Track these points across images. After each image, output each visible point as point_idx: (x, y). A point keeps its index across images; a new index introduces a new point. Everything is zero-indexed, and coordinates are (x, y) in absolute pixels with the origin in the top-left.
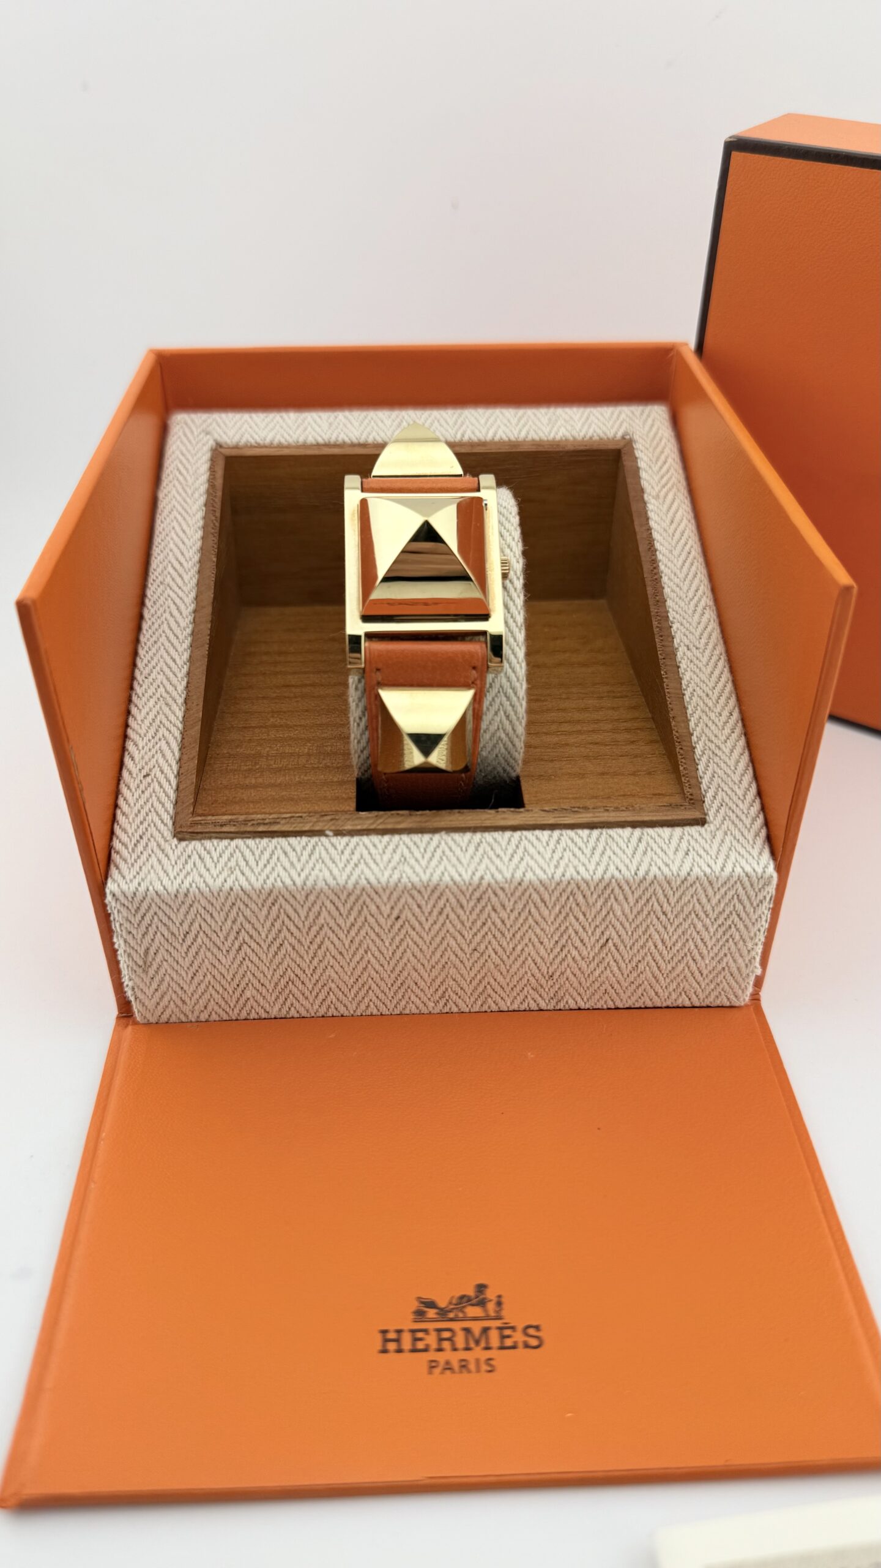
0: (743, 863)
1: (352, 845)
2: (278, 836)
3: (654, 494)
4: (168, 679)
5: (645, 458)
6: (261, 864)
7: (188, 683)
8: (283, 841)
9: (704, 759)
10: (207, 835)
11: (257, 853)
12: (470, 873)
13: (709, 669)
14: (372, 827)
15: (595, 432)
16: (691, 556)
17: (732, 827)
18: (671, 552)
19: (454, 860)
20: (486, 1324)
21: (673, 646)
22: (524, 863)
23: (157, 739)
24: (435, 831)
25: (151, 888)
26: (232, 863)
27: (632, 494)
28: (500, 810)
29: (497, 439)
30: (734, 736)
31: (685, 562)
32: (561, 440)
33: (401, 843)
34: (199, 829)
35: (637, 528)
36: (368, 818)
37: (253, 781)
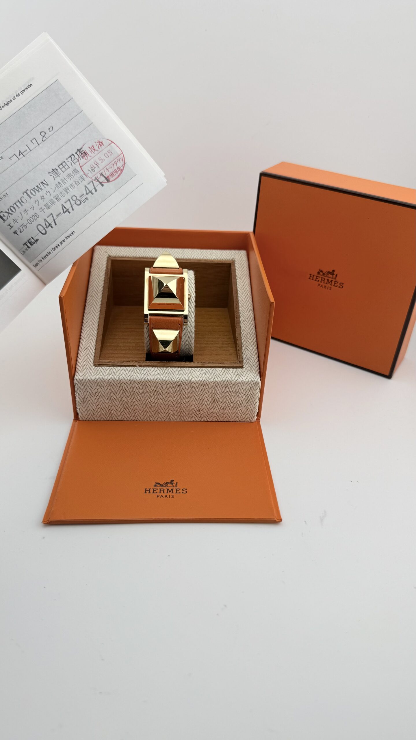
0: (252, 378)
1: (144, 370)
3: (239, 277)
5: (238, 266)
6: (118, 374)
8: (125, 368)
9: (245, 351)
10: (103, 365)
11: (117, 370)
12: (176, 378)
13: (249, 327)
14: (150, 365)
15: (224, 258)
16: (248, 295)
17: (250, 369)
18: (242, 294)
19: (172, 375)
20: (173, 488)
21: (240, 320)
22: (192, 376)
23: (89, 339)
24: (167, 367)
25: (87, 378)
26: (110, 373)
27: (233, 276)
28: (186, 362)
31: (246, 297)
32: (214, 259)
33: (158, 369)
34: (101, 363)
35: (233, 287)
36: (148, 363)
37: (117, 352)
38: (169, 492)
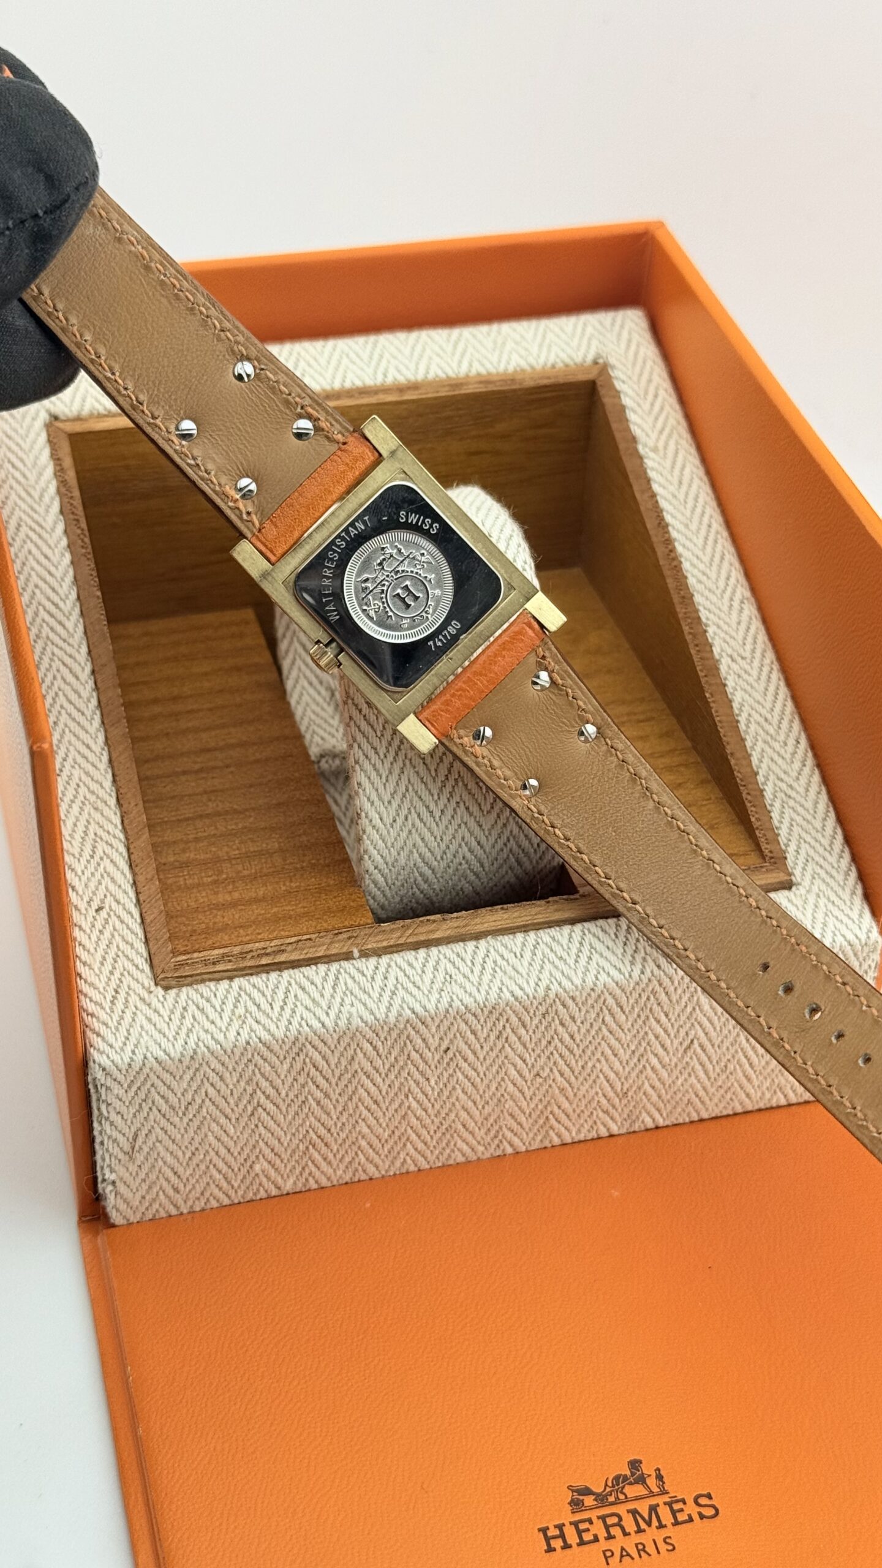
0: (845, 931)
1: (382, 969)
2: (287, 968)
3: (651, 443)
4: (87, 774)
5: (630, 392)
6: (277, 1009)
7: (114, 775)
8: (296, 973)
9: (777, 804)
10: (198, 978)
11: (268, 993)
12: (532, 985)
13: (763, 684)
14: (401, 941)
15: (558, 356)
16: (713, 531)
17: (823, 887)
18: (687, 526)
19: (509, 969)
20: (653, 1501)
21: (713, 657)
22: (593, 963)
23: (97, 858)
24: (478, 936)
25: (149, 1055)
26: (241, 1011)
27: (622, 446)
28: (550, 899)
29: (431, 376)
30: (807, 770)
31: (706, 538)
32: (515, 371)
33: (441, 957)
34: (186, 971)
35: (638, 495)
36: (392, 930)
38: (643, 1525)
